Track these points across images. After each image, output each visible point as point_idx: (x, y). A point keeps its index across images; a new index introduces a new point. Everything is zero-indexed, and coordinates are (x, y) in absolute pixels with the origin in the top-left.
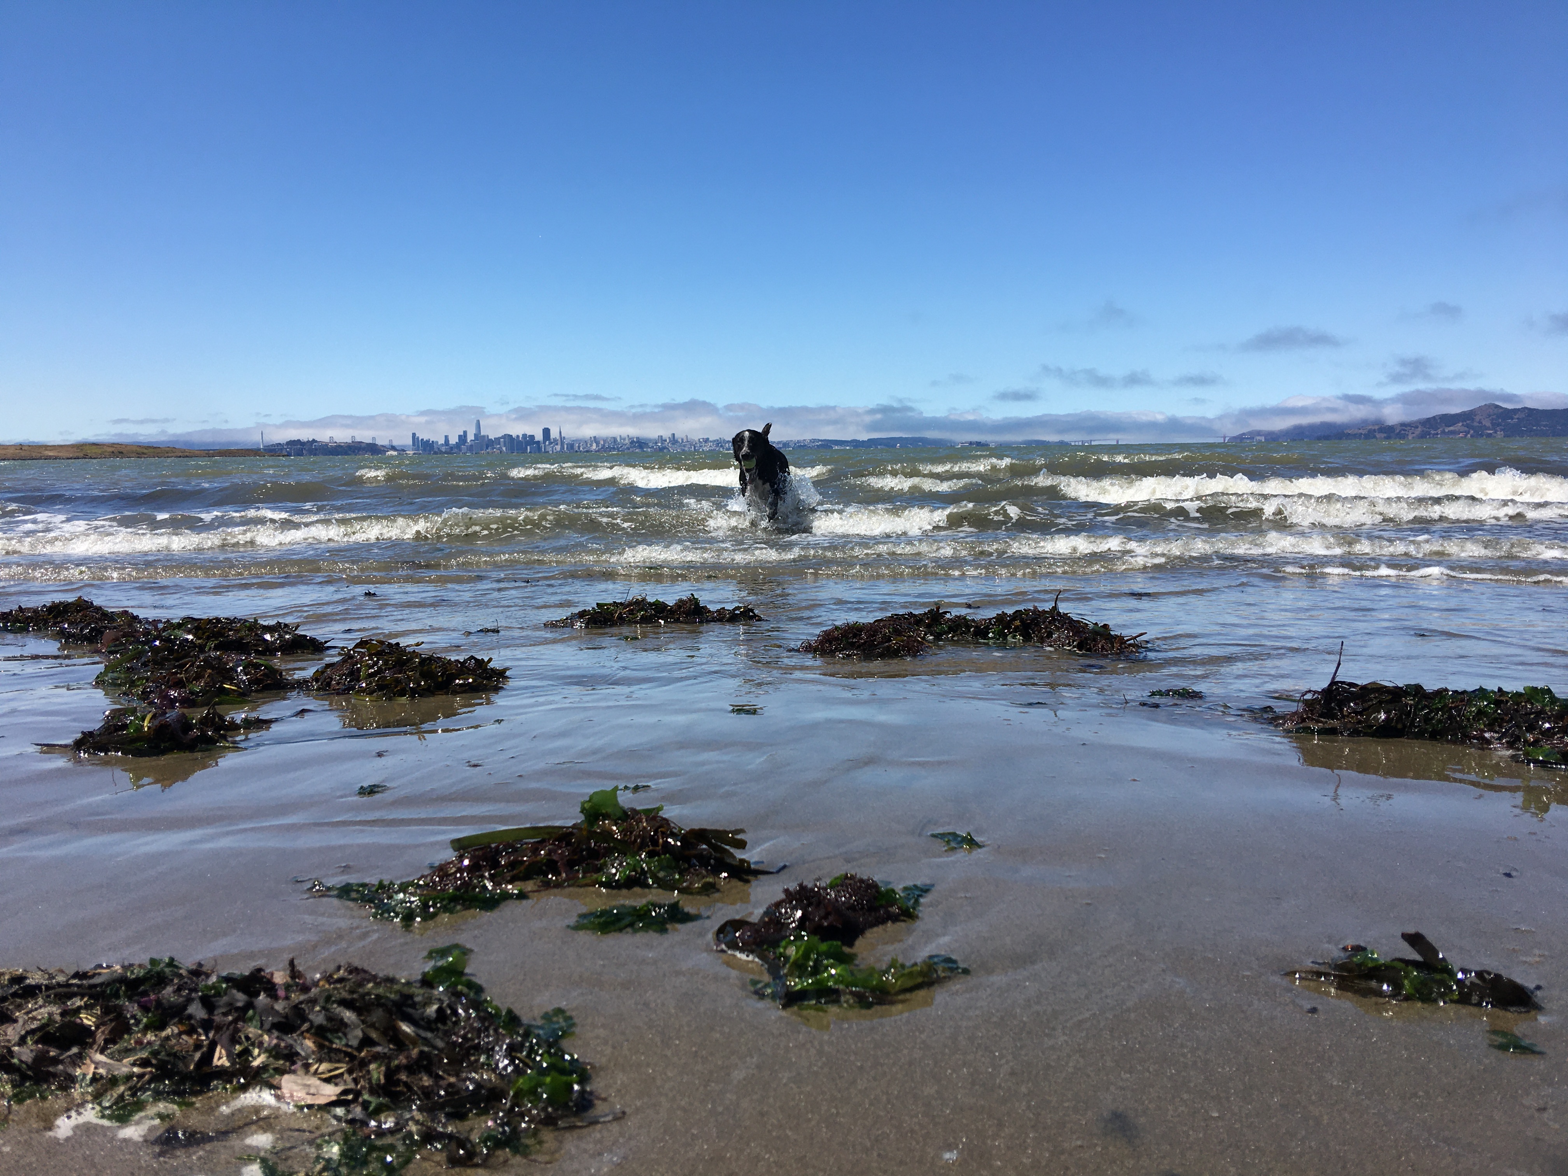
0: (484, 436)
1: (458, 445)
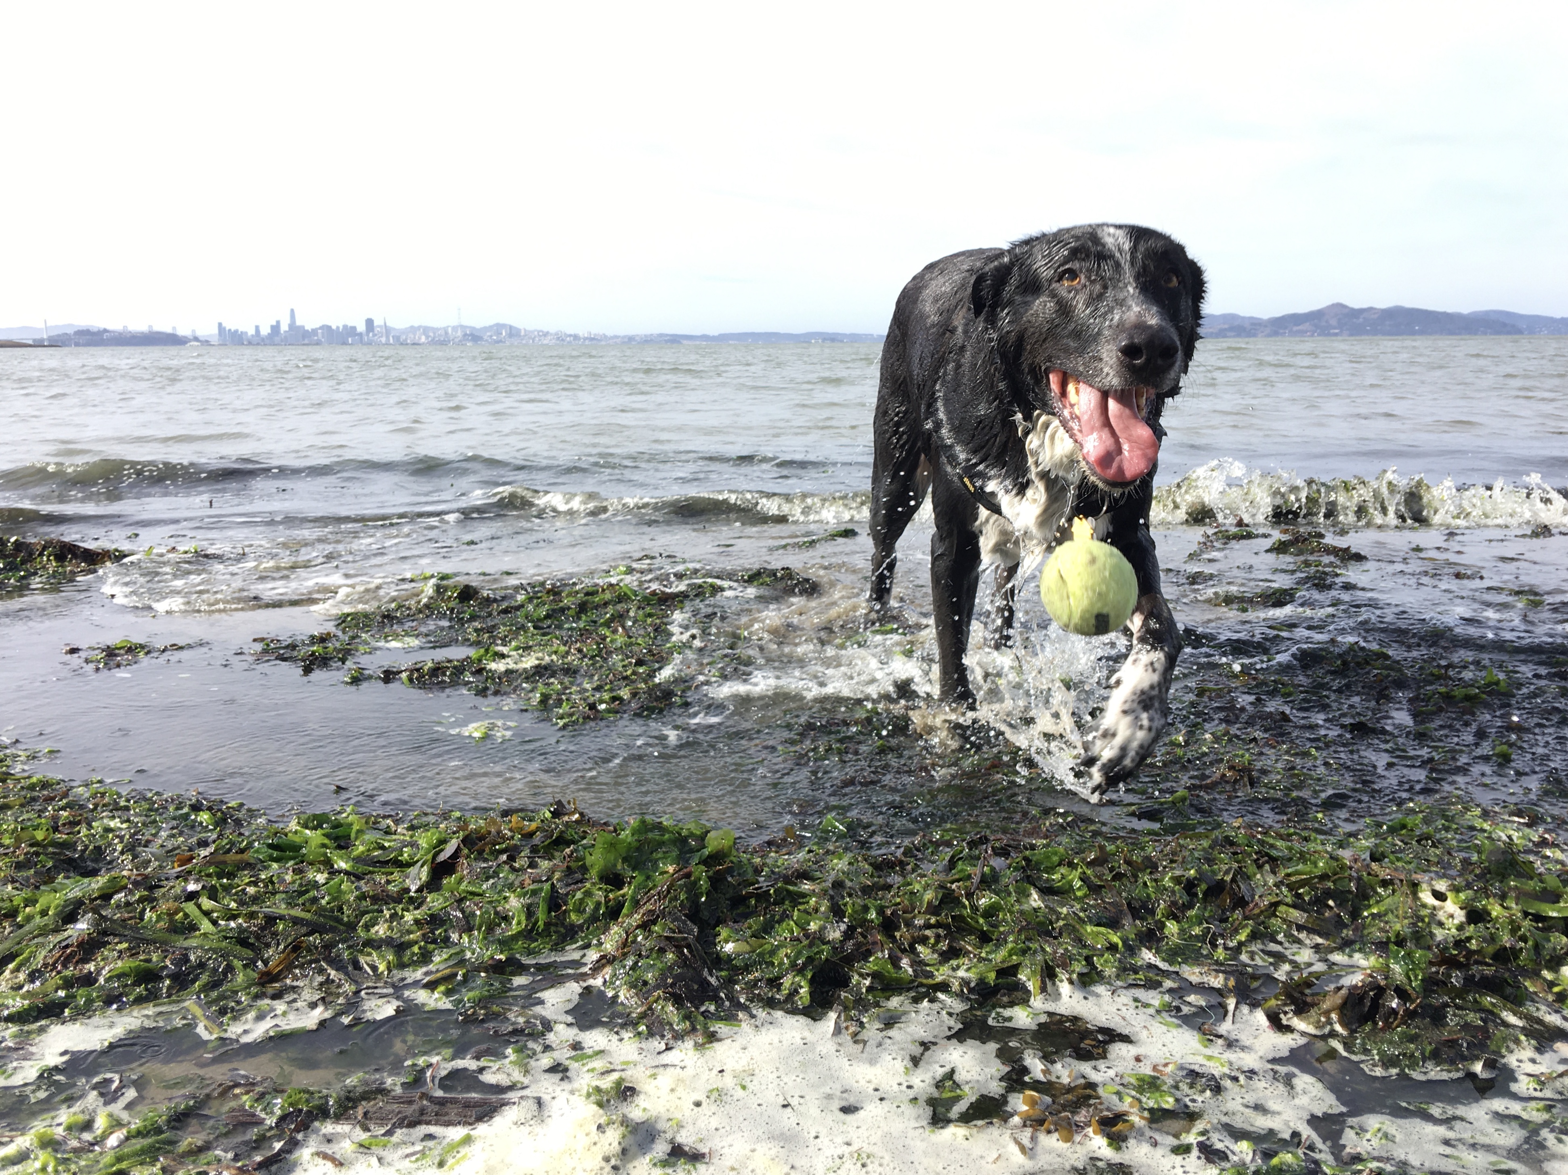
0: (299, 327)
1: (270, 336)
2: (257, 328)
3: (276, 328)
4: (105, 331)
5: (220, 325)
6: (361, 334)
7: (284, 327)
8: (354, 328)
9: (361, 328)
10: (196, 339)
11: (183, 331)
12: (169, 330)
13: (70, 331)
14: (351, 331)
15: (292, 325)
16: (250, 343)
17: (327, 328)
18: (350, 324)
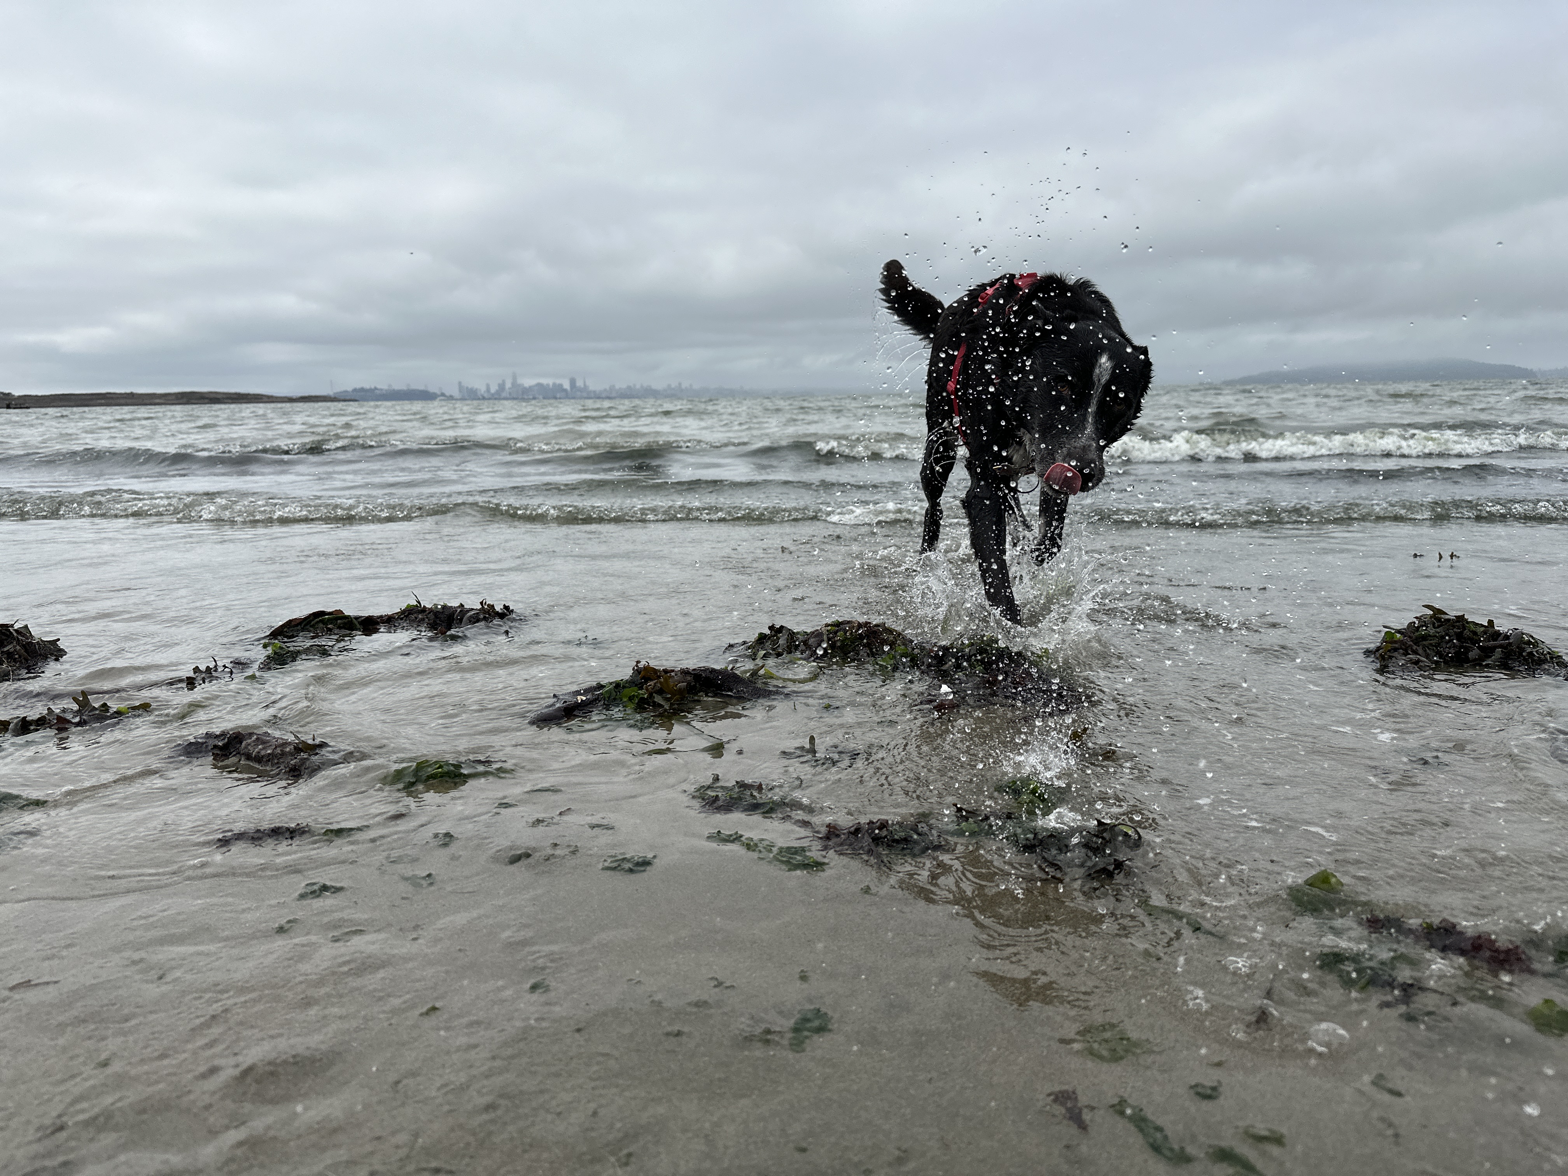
0: (519, 385)
1: (498, 392)
2: (488, 386)
3: (502, 387)
4: (376, 389)
5: (460, 383)
6: (565, 390)
7: (508, 385)
8: (561, 385)
9: (567, 385)
10: (443, 395)
11: (432, 389)
12: (422, 388)
13: (350, 389)
14: (560, 388)
15: (514, 384)
16: (484, 398)
17: (540, 385)
18: (558, 382)
